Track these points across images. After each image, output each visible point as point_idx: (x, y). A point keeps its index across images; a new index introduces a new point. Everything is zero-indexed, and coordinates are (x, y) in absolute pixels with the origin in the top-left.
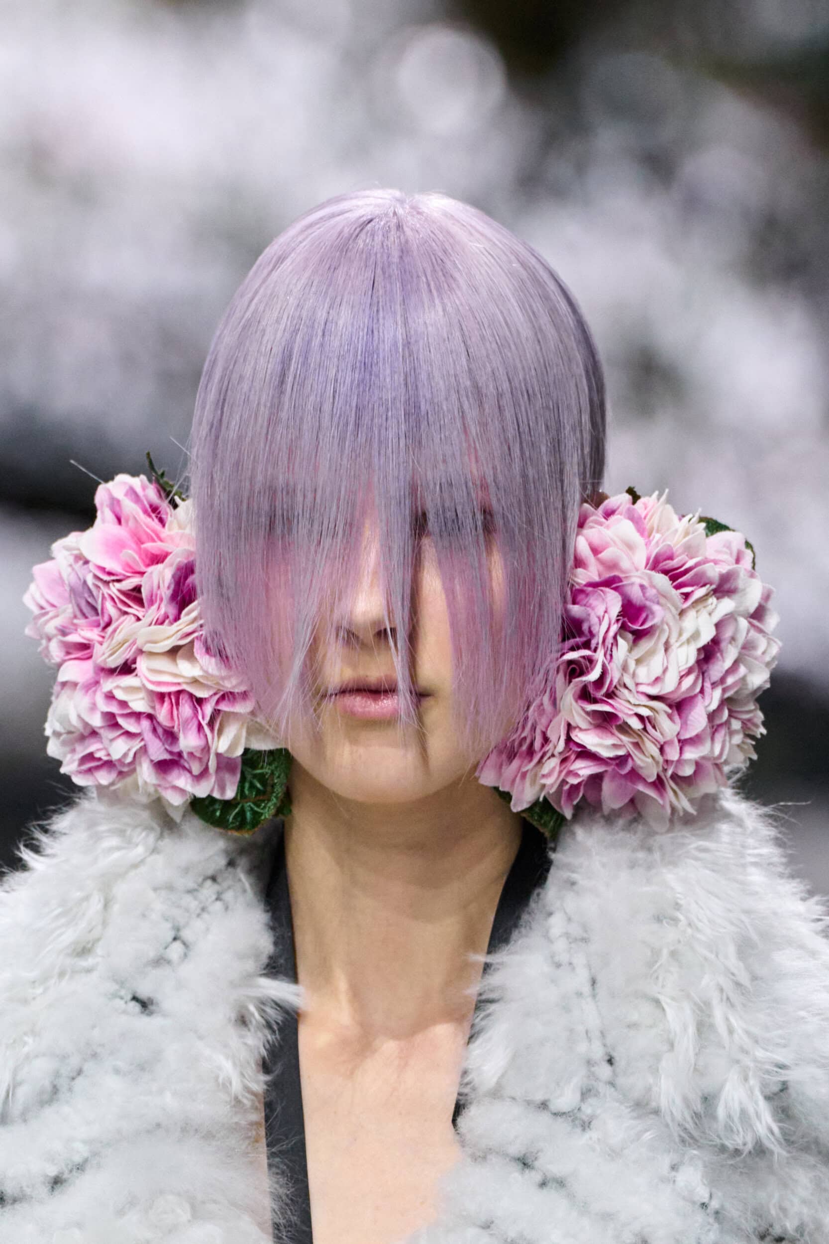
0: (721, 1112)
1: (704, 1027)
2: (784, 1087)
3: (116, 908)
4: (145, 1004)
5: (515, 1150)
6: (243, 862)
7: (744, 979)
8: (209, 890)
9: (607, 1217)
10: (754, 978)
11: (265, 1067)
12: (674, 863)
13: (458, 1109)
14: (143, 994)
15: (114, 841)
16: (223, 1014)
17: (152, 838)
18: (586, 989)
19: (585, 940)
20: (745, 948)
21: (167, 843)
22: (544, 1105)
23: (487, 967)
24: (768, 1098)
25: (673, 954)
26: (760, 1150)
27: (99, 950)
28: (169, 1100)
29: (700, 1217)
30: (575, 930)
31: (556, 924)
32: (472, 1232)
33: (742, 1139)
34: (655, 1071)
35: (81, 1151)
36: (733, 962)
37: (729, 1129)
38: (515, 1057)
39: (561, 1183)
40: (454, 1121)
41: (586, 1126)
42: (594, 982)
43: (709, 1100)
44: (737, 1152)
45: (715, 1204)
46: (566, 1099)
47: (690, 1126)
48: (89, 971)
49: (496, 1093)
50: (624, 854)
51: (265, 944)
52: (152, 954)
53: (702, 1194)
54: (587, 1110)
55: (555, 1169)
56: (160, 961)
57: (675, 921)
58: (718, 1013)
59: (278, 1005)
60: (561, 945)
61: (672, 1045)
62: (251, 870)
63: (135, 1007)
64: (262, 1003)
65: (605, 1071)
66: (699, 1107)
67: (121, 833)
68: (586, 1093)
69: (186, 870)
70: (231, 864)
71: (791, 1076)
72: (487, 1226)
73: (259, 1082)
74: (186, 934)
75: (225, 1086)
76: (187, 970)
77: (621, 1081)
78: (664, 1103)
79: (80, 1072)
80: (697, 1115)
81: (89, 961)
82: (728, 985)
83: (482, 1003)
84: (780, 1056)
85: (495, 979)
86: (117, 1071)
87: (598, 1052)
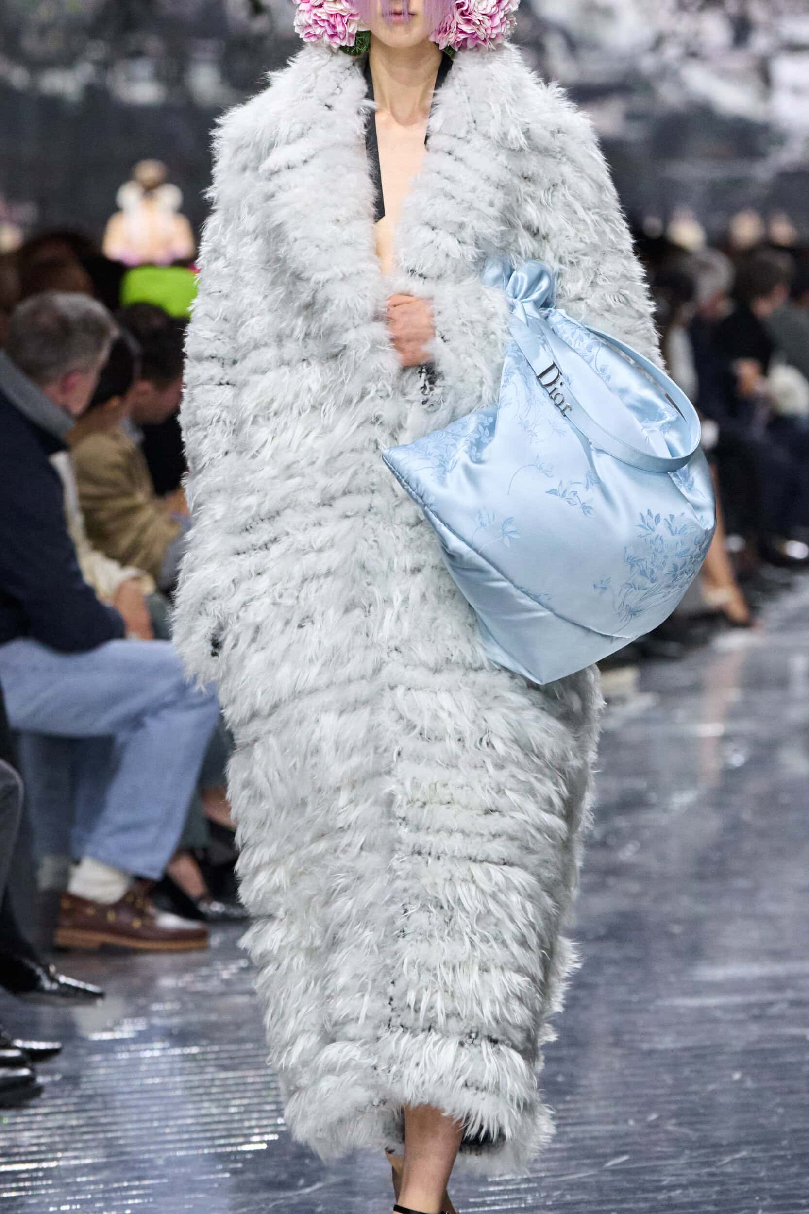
0: (509, 138)
1: (503, 112)
2: (528, 130)
3: (319, 78)
4: (329, 107)
5: (446, 149)
6: (357, 64)
7: (515, 98)
8: (347, 72)
9: (477, 170)
10: (518, 97)
11: (365, 126)
12: (491, 62)
13: (427, 138)
14: (329, 104)
15: (317, 58)
16: (353, 111)
17: (329, 57)
18: (467, 101)
19: (465, 86)
20: (514, 88)
21: (334, 58)
22: (455, 136)
23: (434, 95)
24: (524, 133)
25: (493, 90)
26: (521, 149)
27: (315, 91)
28: (338, 136)
29: (505, 170)
30: (462, 83)
31: (456, 82)
32: (434, 175)
33: (516, 146)
34: (489, 125)
35: (312, 152)
36: (511, 92)
37: (512, 143)
38: (446, 120)
39: (461, 160)
40: (425, 143)
41: (468, 142)
42: (469, 98)
43: (505, 134)
44: (514, 150)
45: (509, 167)
46: (462, 134)
47: (500, 141)
48: (311, 97)
49: (440, 132)
50: (476, 60)
51: (365, 89)
52: (331, 92)
53: (506, 163)
54: (469, 137)
55: (460, 155)
56: (333, 94)
57: (492, 80)
58: (507, 107)
59: (369, 108)
60: (458, 87)
61: (494, 117)
62: (360, 66)
63: (326, 108)
64: (365, 107)
65: (473, 125)
66: (502, 136)
67: (319, 55)
68: (468, 132)
69: (340, 66)
70: (354, 65)
71: (530, 126)
72: (438, 173)
73: (364, 132)
74: (341, 86)
75: (355, 132)
76: (342, 97)
77: (478, 128)
78: (492, 135)
79: (310, 128)
80: (502, 139)
81: (311, 94)
82: (510, 100)
83: (433, 105)
84: (527, 120)
85: (438, 98)
86: (322, 128)
87: (471, 120)
